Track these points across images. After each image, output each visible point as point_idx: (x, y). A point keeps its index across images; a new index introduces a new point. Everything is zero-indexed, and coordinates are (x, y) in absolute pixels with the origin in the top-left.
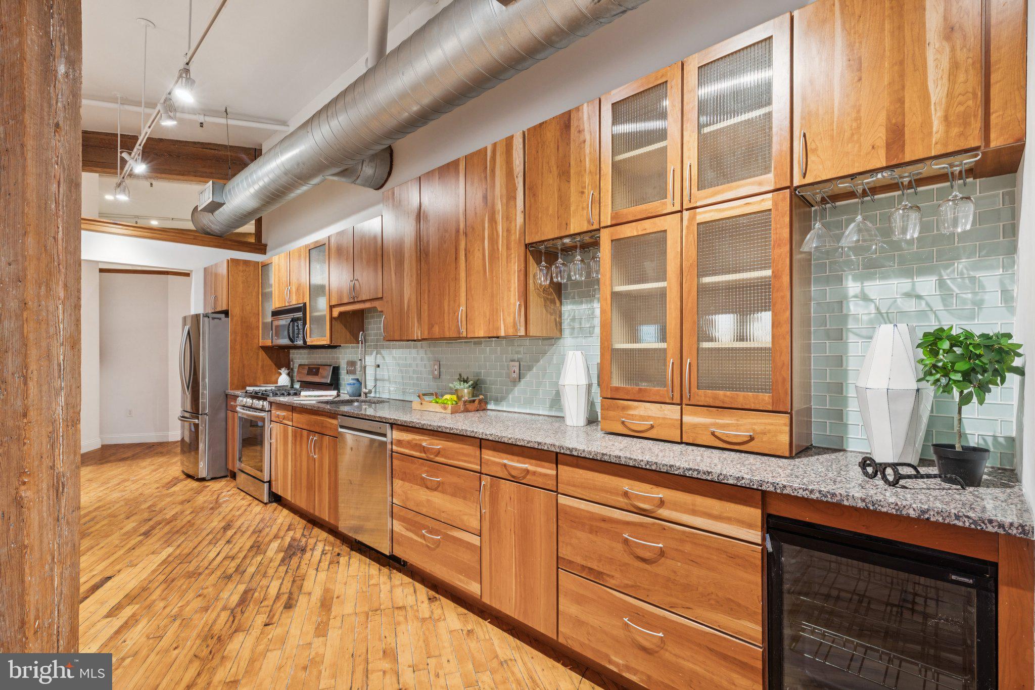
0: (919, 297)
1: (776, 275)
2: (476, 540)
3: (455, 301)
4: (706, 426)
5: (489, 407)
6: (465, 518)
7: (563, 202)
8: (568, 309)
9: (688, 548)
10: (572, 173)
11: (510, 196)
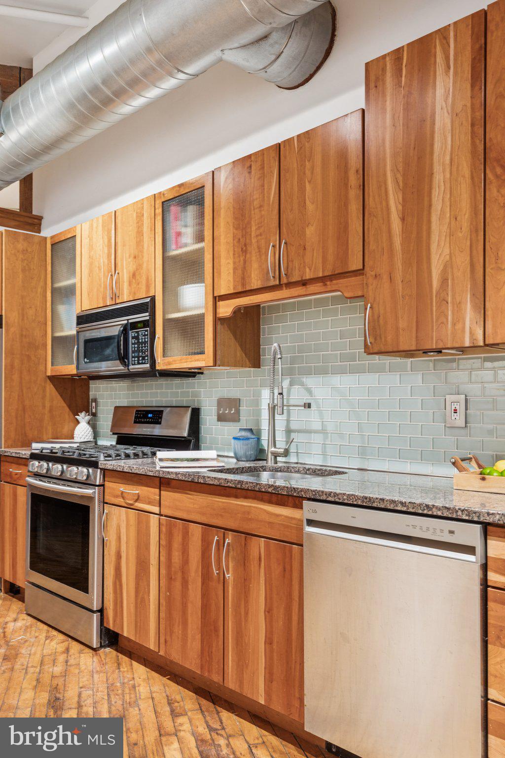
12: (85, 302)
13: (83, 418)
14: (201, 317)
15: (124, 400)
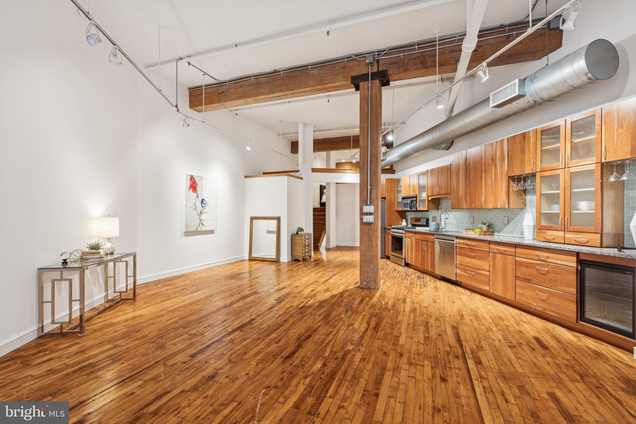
1: (596, 190)
2: (488, 273)
3: (480, 195)
4: (573, 238)
5: (495, 234)
6: (484, 266)
7: (523, 162)
8: (529, 197)
9: (555, 270)
10: (526, 153)
11: (502, 160)
12: (403, 194)
13: (404, 220)
14: (425, 200)
15: (413, 217)
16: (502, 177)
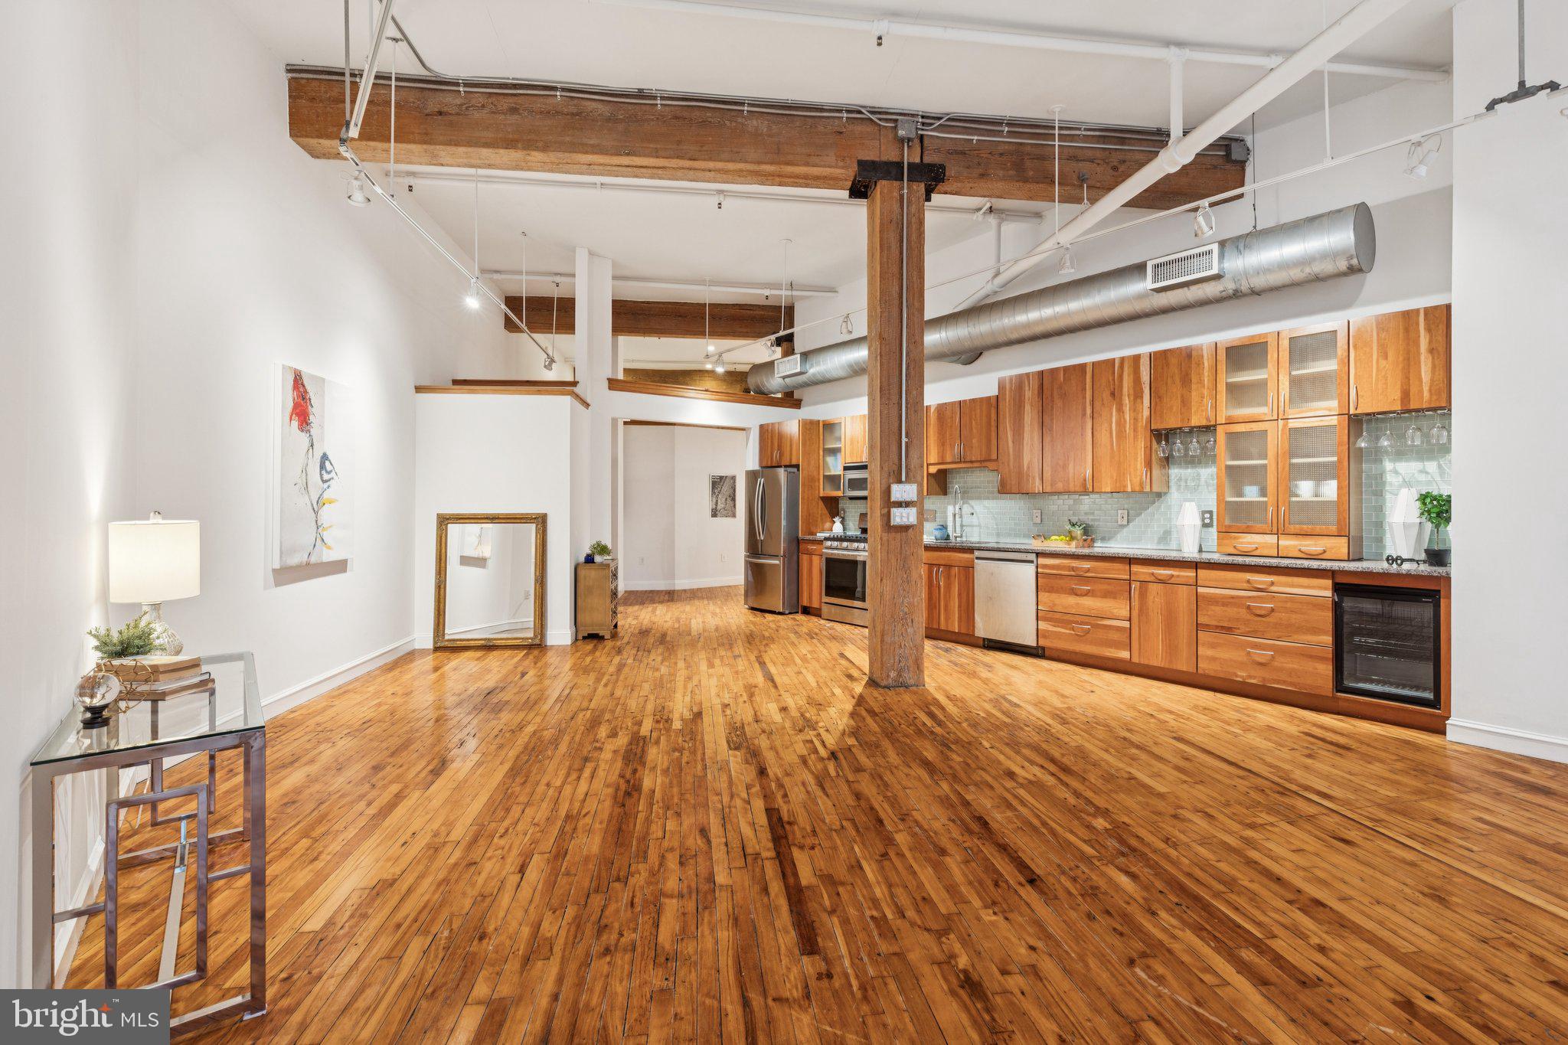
0: (1427, 473)
1: (1340, 461)
2: (1126, 624)
4: (1295, 546)
5: (1095, 545)
6: (1115, 611)
7: (1185, 403)
8: (1175, 472)
9: (1289, 605)
10: (1194, 386)
11: (1138, 395)
12: (848, 459)
13: (837, 520)
16: (1135, 430)
